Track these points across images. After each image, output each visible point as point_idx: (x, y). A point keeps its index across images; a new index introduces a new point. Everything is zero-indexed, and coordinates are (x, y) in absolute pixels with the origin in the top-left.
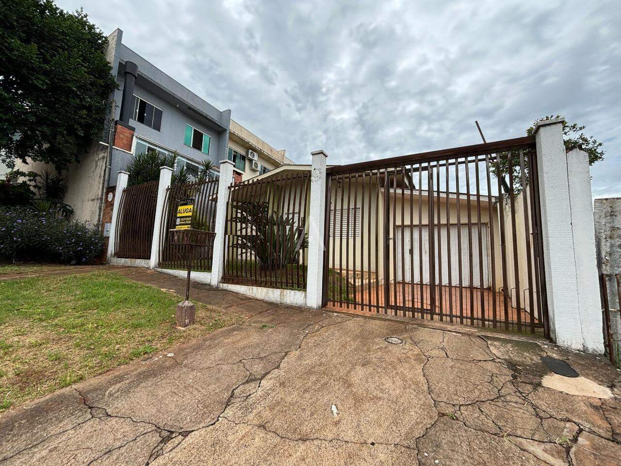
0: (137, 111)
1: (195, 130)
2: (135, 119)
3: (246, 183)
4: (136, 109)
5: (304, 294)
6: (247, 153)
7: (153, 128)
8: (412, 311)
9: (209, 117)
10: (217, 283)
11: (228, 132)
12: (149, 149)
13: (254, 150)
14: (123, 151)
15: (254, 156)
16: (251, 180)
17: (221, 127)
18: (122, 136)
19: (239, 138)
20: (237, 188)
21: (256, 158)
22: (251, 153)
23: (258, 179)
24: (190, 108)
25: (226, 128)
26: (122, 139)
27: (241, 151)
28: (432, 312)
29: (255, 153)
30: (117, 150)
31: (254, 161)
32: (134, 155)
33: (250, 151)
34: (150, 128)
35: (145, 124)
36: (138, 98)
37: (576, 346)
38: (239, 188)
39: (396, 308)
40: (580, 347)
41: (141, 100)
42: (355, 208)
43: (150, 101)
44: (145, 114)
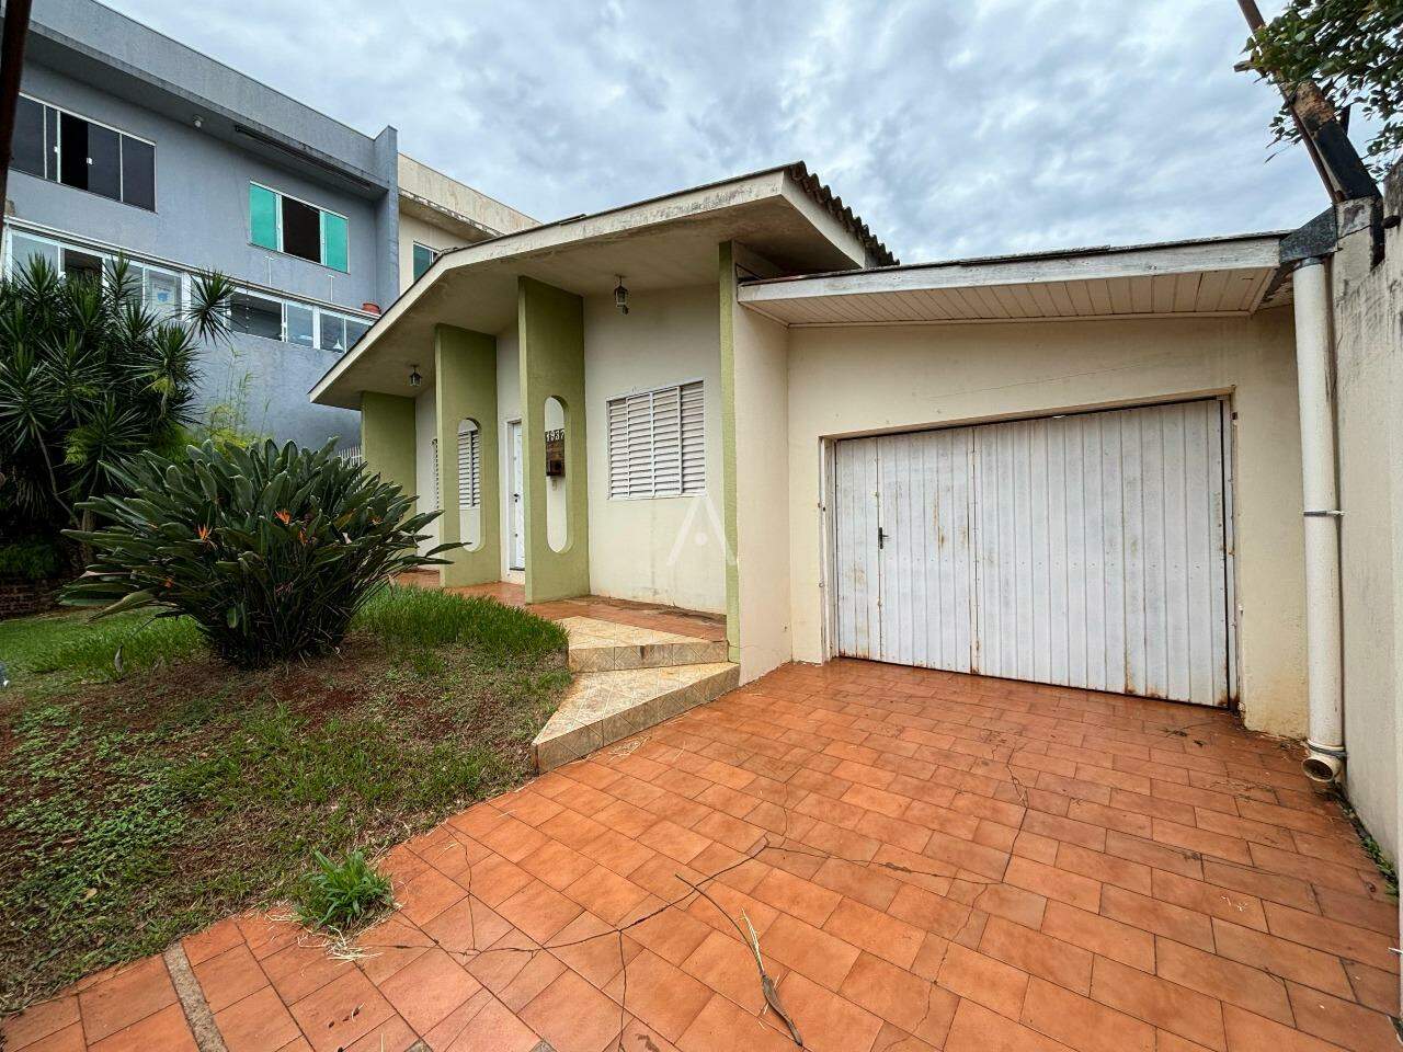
0: (58, 150)
1: (284, 198)
2: (52, 177)
4: (52, 144)
7: (127, 201)
9: (315, 154)
11: (392, 197)
17: (368, 184)
19: (437, 212)
24: (240, 128)
25: (384, 185)
34: (111, 203)
35: (92, 191)
36: (52, 112)
41: (62, 114)
43: (98, 117)
44: (90, 161)
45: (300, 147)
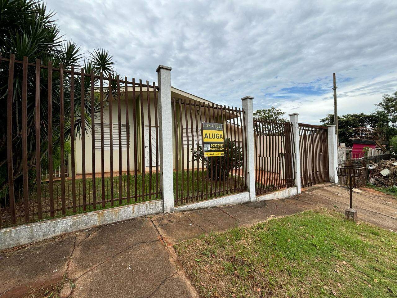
5: (296, 188)
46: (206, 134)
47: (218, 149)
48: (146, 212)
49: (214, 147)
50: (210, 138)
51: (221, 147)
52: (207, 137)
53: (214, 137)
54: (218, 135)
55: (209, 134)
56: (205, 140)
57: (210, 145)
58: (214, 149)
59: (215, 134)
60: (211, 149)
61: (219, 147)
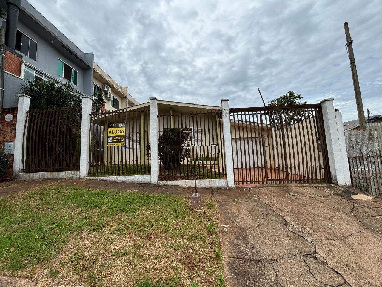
1: (65, 64)
3: (121, 111)
5: (225, 180)
6: (104, 87)
7: (30, 57)
8: (283, 181)
9: (79, 56)
10: (157, 182)
11: (92, 70)
12: (36, 77)
13: (109, 85)
14: (13, 75)
15: (108, 90)
16: (126, 109)
18: (10, 61)
20: (114, 114)
21: (110, 91)
22: (107, 87)
23: (130, 109)
24: (63, 46)
25: (91, 67)
26: (11, 64)
27: (100, 85)
28: (287, 179)
29: (109, 88)
30: (7, 73)
31: (109, 93)
32: (23, 80)
33: (106, 85)
34: (26, 56)
35: (22, 52)
37: (344, 184)
38: (116, 114)
39: (271, 180)
40: (345, 184)
42: (201, 129)
43: (25, 32)
44: (22, 44)
45: (76, 54)
46: (110, 131)
47: (119, 140)
48: (72, 176)
49: (116, 139)
50: (112, 133)
51: (121, 139)
52: (111, 133)
53: (116, 132)
54: (120, 130)
55: (112, 131)
56: (109, 135)
57: (113, 138)
58: (115, 141)
59: (117, 130)
60: (113, 141)
61: (120, 139)
